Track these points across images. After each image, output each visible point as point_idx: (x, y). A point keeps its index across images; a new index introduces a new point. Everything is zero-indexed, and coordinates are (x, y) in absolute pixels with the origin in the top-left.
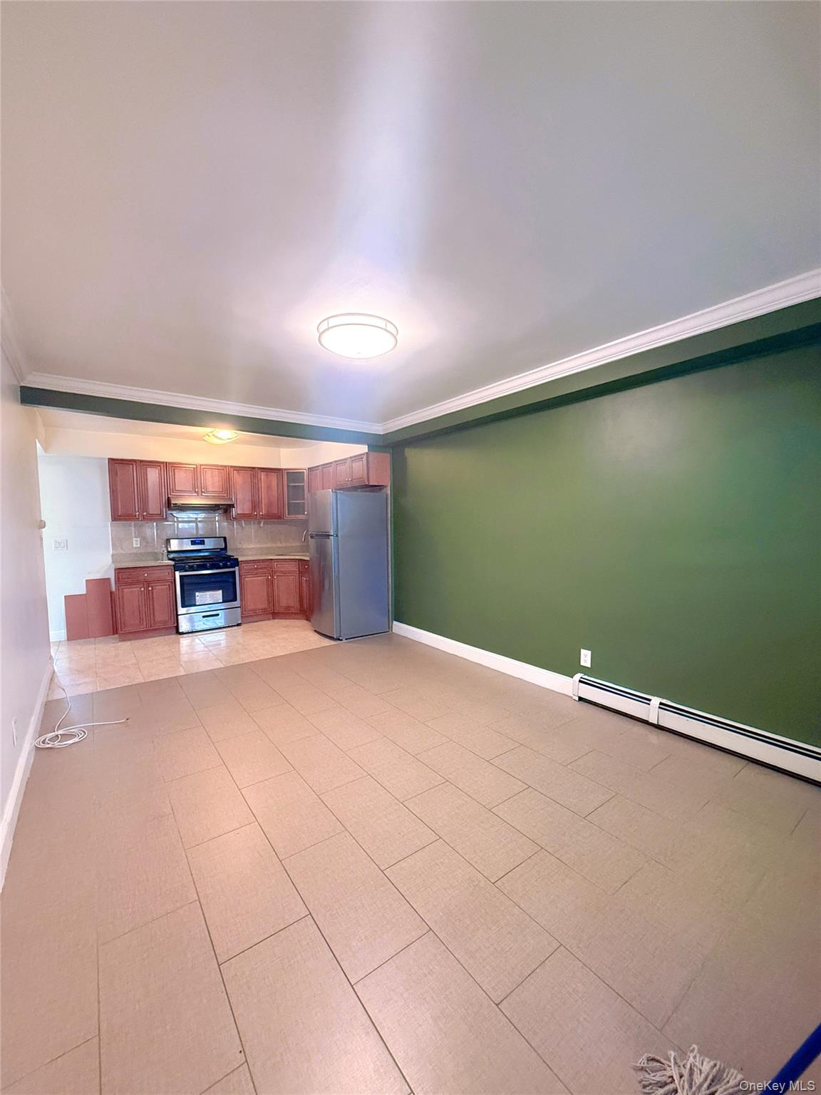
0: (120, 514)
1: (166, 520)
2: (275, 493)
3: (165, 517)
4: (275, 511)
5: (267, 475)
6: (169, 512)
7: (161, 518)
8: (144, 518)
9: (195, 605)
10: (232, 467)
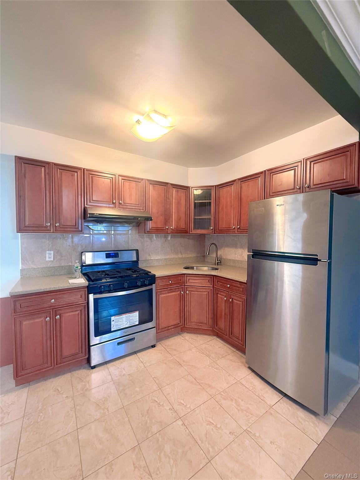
0: (27, 224)
1: (81, 231)
2: (183, 209)
3: (80, 229)
4: (183, 226)
5: (178, 192)
6: (86, 224)
7: (76, 230)
8: (56, 230)
9: (109, 331)
10: (148, 180)
